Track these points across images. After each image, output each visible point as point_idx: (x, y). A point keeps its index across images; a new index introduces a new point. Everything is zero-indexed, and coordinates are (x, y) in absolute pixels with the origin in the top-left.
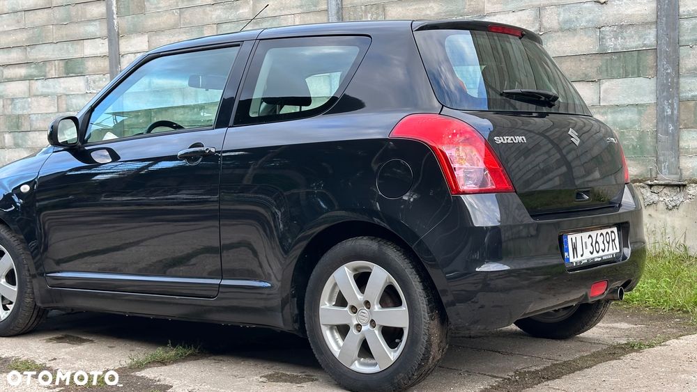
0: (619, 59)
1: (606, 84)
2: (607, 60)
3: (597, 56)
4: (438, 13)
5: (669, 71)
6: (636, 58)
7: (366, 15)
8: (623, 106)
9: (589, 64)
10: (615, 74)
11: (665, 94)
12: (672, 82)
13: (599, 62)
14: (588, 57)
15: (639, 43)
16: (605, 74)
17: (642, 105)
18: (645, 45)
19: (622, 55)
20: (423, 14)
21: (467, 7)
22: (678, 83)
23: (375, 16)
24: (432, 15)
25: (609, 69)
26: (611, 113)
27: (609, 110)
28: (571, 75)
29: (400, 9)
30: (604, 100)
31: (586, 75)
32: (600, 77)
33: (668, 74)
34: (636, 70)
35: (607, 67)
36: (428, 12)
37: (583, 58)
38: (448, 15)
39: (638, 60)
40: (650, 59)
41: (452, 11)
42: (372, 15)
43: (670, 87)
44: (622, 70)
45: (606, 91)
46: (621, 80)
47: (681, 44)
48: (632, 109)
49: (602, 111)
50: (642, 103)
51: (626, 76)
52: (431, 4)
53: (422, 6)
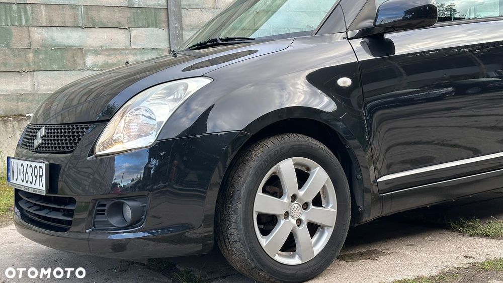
0: (142, 12)
1: (134, 32)
2: (134, 12)
3: (126, 9)
5: (177, 25)
6: (153, 13)
8: (147, 49)
9: (121, 15)
10: (140, 24)
11: (175, 41)
12: (179, 33)
13: (128, 13)
14: (120, 9)
15: (155, 2)
16: (134, 23)
17: (160, 49)
18: (159, 5)
19: (144, 10)
22: (182, 34)
25: (136, 20)
26: (139, 54)
27: (138, 52)
28: (108, 22)
30: (135, 44)
31: (120, 23)
32: (130, 26)
33: (176, 27)
34: (154, 23)
35: (134, 18)
37: (116, 10)
39: (155, 15)
40: (163, 15)
43: (178, 37)
44: (145, 21)
45: (135, 37)
46: (144, 29)
47: (182, 7)
48: (154, 51)
49: (133, 52)
50: (160, 47)
51: (148, 27)
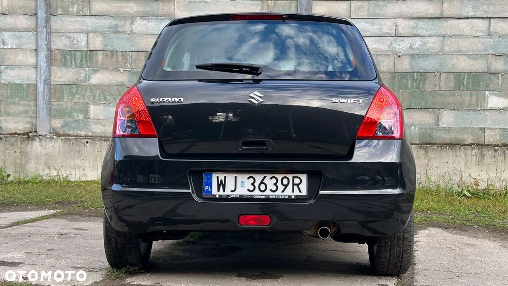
4: (136, 12)
7: (73, 7)
20: (123, 11)
21: (160, 10)
23: (80, 7)
24: (132, 13)
29: (103, 5)
36: (128, 10)
38: (144, 14)
41: (148, 12)
42: (78, 6)
52: (131, 4)
53: (123, 5)
